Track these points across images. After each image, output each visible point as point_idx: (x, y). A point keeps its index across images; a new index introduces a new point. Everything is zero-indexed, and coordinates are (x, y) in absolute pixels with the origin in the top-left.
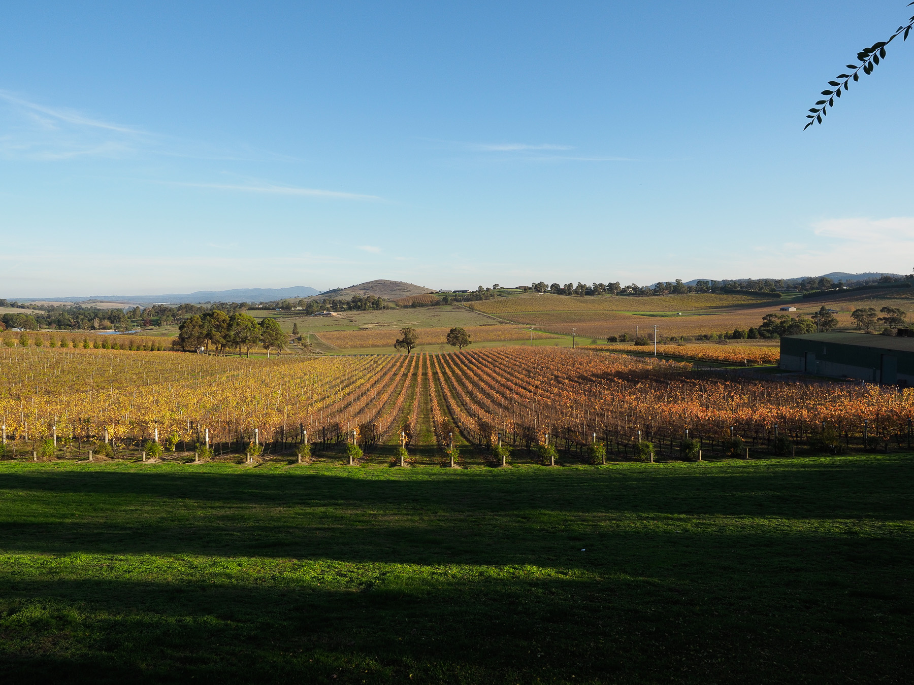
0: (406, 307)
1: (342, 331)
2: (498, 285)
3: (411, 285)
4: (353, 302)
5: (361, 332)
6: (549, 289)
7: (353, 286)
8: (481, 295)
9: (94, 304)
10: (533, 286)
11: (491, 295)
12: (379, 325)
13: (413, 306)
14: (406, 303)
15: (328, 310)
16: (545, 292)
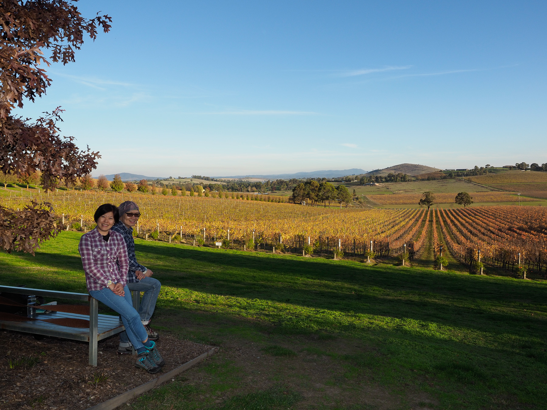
0: (423, 180)
1: (382, 194)
2: (489, 165)
3: (425, 167)
4: (389, 176)
5: (395, 195)
6: (529, 167)
7: (388, 168)
8: (476, 172)
9: (248, 179)
10: (516, 165)
11: (484, 172)
12: (406, 191)
13: (428, 179)
14: (423, 178)
15: (373, 182)
16: (526, 169)
